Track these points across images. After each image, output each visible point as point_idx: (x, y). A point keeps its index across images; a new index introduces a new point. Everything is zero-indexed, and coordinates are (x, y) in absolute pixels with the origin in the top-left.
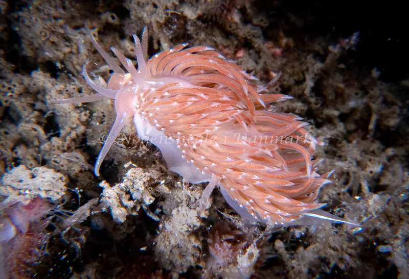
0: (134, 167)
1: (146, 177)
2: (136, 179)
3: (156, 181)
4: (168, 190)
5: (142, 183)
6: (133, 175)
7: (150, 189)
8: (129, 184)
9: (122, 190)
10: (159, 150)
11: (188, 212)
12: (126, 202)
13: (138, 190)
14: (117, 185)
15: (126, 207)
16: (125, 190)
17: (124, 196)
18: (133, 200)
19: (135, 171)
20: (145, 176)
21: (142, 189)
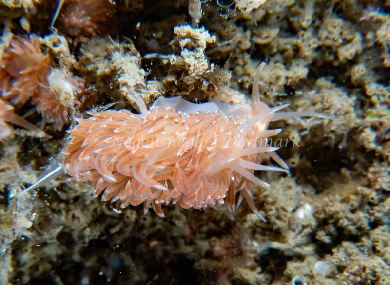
0: (206, 70)
1: (192, 71)
2: (198, 63)
3: (183, 77)
4: (169, 80)
5: (191, 64)
6: (202, 64)
7: (180, 68)
8: (198, 55)
9: (199, 46)
10: (198, 103)
11: (135, 80)
12: (187, 41)
13: (189, 58)
14: (205, 46)
15: (184, 38)
16: (197, 48)
17: (193, 44)
18: (184, 47)
19: (204, 67)
20: (194, 70)
21: (187, 60)
